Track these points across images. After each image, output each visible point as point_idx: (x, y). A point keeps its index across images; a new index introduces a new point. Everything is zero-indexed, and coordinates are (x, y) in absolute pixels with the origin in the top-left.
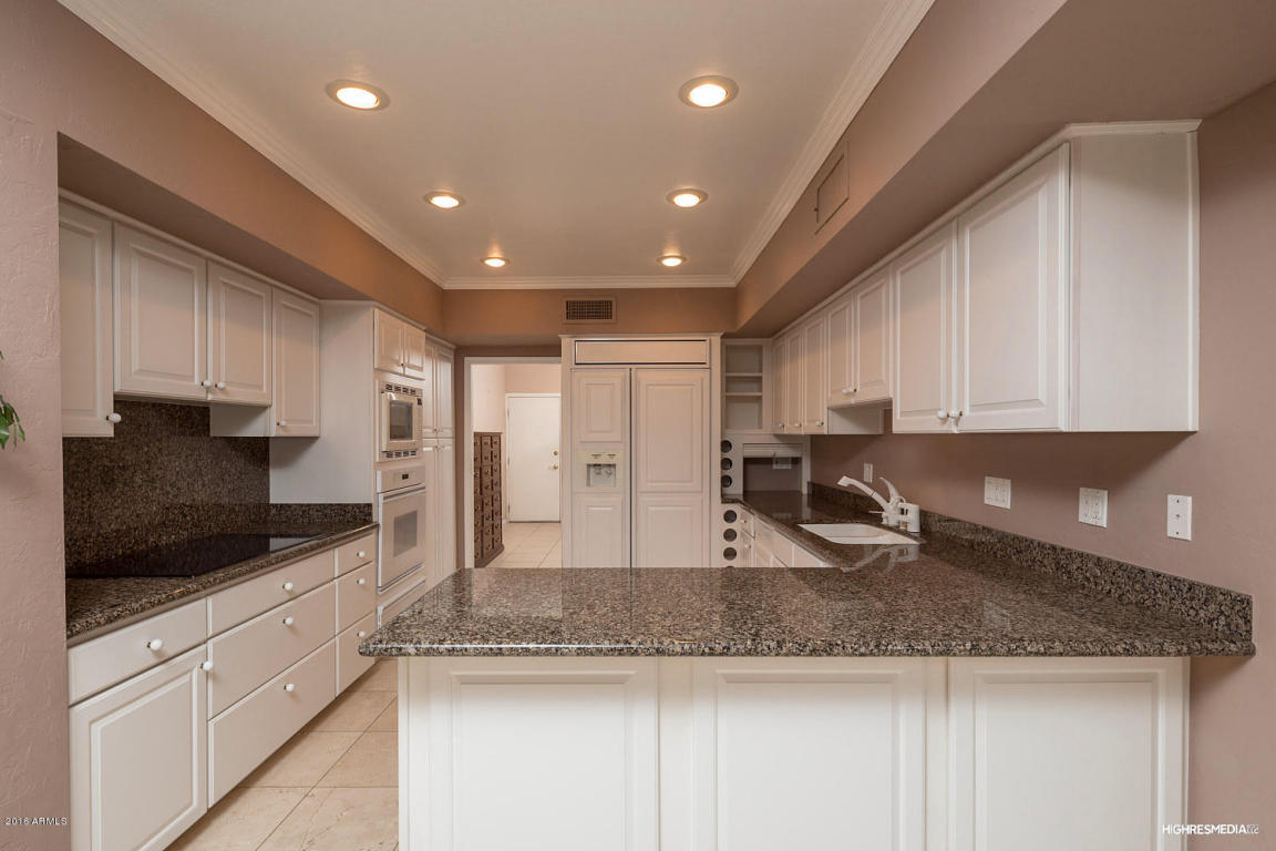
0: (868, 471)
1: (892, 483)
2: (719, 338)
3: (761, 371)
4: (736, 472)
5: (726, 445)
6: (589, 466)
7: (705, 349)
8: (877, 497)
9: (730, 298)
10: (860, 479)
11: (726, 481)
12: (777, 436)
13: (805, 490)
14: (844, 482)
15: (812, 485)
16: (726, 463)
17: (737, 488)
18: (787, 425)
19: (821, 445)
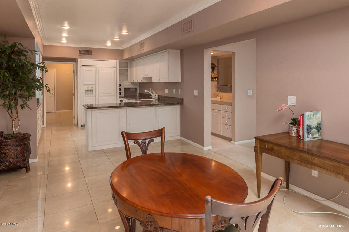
0: (150, 89)
1: (154, 91)
2: (118, 61)
3: (128, 68)
4: (122, 91)
5: (120, 85)
6: (86, 90)
7: (115, 63)
8: (151, 94)
9: (121, 52)
10: (149, 91)
11: (120, 93)
12: (132, 83)
13: (138, 95)
14: (146, 91)
15: (140, 94)
16: (120, 89)
17: (122, 95)
18: (134, 81)
19: (141, 84)
